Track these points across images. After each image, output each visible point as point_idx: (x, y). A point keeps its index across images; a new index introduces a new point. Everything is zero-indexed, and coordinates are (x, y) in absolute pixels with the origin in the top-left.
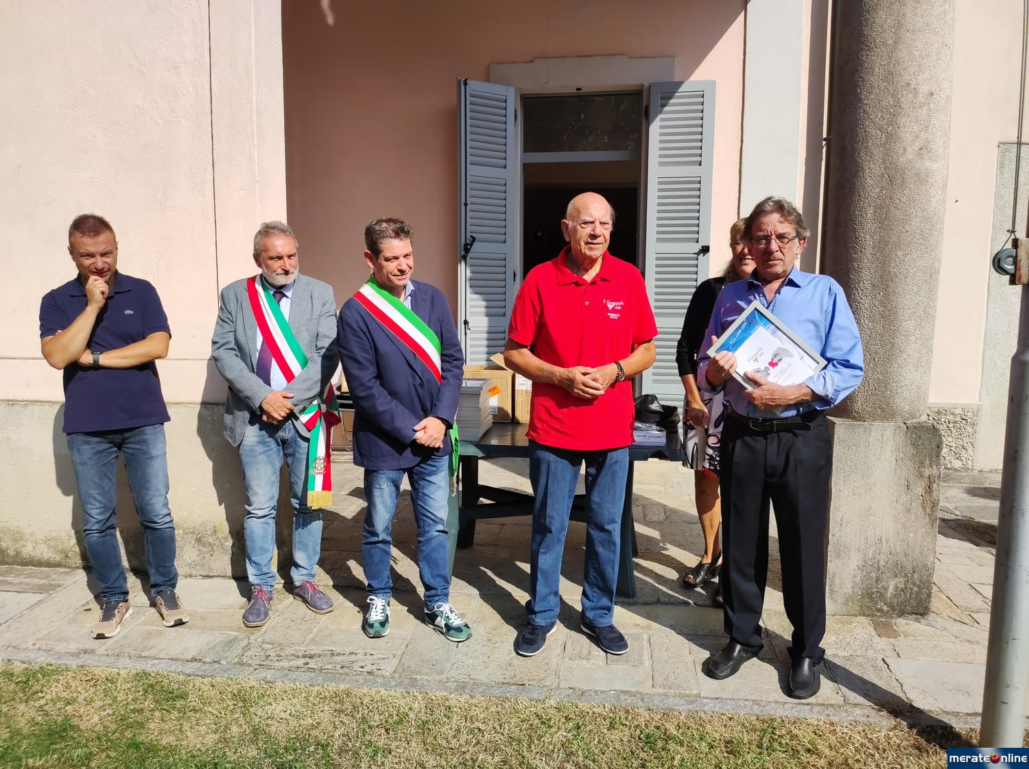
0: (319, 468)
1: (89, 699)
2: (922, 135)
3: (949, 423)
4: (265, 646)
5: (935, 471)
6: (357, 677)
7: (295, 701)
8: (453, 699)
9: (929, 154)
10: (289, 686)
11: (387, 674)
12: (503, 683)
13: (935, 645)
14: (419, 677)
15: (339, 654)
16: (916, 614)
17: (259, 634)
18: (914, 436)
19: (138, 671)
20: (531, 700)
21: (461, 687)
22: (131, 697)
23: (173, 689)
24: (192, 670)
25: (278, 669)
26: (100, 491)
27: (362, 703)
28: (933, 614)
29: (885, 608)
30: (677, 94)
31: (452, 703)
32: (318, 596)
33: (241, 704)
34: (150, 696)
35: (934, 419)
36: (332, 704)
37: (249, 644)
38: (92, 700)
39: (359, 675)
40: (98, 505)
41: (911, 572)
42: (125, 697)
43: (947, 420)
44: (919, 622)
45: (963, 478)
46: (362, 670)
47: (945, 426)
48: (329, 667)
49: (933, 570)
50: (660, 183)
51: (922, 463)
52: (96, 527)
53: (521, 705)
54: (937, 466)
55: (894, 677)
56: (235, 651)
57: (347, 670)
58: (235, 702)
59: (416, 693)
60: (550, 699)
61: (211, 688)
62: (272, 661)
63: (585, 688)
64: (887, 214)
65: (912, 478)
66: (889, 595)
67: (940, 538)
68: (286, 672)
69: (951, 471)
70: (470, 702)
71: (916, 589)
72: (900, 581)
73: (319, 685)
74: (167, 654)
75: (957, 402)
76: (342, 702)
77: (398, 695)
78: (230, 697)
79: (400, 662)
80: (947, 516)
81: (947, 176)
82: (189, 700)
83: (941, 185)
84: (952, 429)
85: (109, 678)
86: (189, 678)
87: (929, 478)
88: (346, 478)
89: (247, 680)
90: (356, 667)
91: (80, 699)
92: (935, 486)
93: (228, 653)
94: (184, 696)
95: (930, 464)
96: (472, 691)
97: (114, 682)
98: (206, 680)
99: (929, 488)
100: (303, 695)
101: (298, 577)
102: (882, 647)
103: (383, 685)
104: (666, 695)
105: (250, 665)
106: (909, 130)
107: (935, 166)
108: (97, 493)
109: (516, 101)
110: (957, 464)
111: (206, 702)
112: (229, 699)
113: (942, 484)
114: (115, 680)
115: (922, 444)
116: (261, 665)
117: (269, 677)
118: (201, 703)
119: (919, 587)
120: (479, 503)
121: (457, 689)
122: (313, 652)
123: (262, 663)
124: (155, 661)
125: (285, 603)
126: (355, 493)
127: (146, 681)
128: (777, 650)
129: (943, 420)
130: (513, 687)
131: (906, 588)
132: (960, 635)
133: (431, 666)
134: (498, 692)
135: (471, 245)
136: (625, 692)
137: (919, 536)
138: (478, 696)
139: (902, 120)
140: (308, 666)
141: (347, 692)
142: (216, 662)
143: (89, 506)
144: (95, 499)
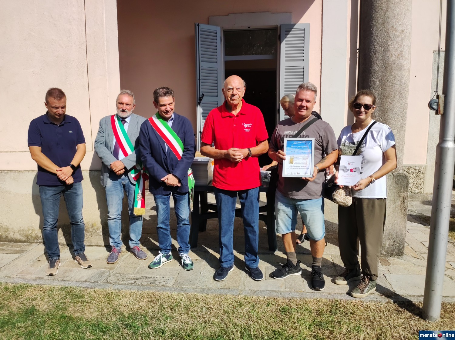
0: (140, 198)
1: (42, 298)
2: (399, 49)
3: (413, 173)
4: (117, 275)
5: (405, 194)
6: (158, 287)
7: (131, 298)
8: (199, 296)
9: (402, 57)
10: (128, 291)
11: (170, 286)
12: (221, 288)
13: (405, 268)
14: (184, 287)
15: (149, 278)
16: (398, 255)
17: (114, 270)
18: (397, 179)
19: (62, 286)
20: (233, 295)
21: (203, 291)
22: (60, 297)
23: (78, 294)
24: (86, 286)
25: (123, 285)
26: (53, 211)
27: (160, 298)
28: (405, 255)
29: (385, 253)
30: (293, 29)
31: (199, 297)
32: (140, 252)
33: (108, 300)
34: (68, 297)
35: (407, 171)
36: (147, 299)
37: (110, 274)
38: (43, 299)
39: (158, 286)
40: (52, 217)
41: (396, 237)
42: (57, 297)
43: (412, 172)
44: (399, 259)
45: (419, 197)
46: (159, 284)
47: (411, 175)
48: (145, 283)
49: (405, 236)
50: (286, 69)
51: (400, 191)
52: (50, 227)
53: (228, 297)
54: (406, 192)
55: (388, 282)
56: (104, 277)
57: (153, 284)
58: (105, 299)
59: (183, 293)
60: (241, 294)
61: (94, 293)
62: (120, 281)
63: (256, 290)
64: (384, 83)
65: (396, 197)
66: (386, 247)
67: (409, 223)
68: (127, 285)
69: (414, 194)
70: (207, 297)
71: (398, 245)
72: (391, 242)
73: (141, 291)
74: (74, 279)
75: (417, 164)
76: (151, 298)
77: (175, 294)
78: (103, 297)
79: (176, 281)
80: (412, 213)
81: (410, 67)
82: (85, 298)
83: (407, 71)
84: (414, 176)
85: (50, 289)
86: (85, 289)
87: (403, 197)
88: (149, 202)
89: (110, 289)
90: (157, 283)
91: (39, 298)
92: (406, 200)
93: (101, 278)
94: (83, 297)
95: (404, 191)
96: (207, 292)
97: (53, 291)
98: (92, 290)
99: (403, 201)
100: (135, 295)
101: (131, 244)
102: (383, 269)
103: (169, 290)
104: (291, 292)
105: (111, 283)
106: (393, 47)
107: (405, 62)
108: (51, 212)
109: (221, 33)
110: (417, 191)
111: (92, 298)
112: (102, 297)
113: (409, 199)
114: (53, 290)
115: (400, 183)
116: (116, 283)
117: (119, 288)
118: (91, 299)
119: (399, 244)
120: (208, 212)
121: (201, 291)
122: (138, 277)
123: (116, 282)
124: (69, 282)
125: (124, 256)
126: (153, 208)
127: (66, 291)
128: (338, 272)
129: (410, 172)
130: (225, 290)
131: (393, 244)
132: (416, 263)
133: (189, 282)
134: (219, 292)
135: (202, 98)
136: (273, 291)
137: (399, 222)
138: (210, 294)
139: (390, 42)
140: (136, 283)
141: (153, 294)
142: (96, 282)
143: (48, 218)
144: (51, 215)
